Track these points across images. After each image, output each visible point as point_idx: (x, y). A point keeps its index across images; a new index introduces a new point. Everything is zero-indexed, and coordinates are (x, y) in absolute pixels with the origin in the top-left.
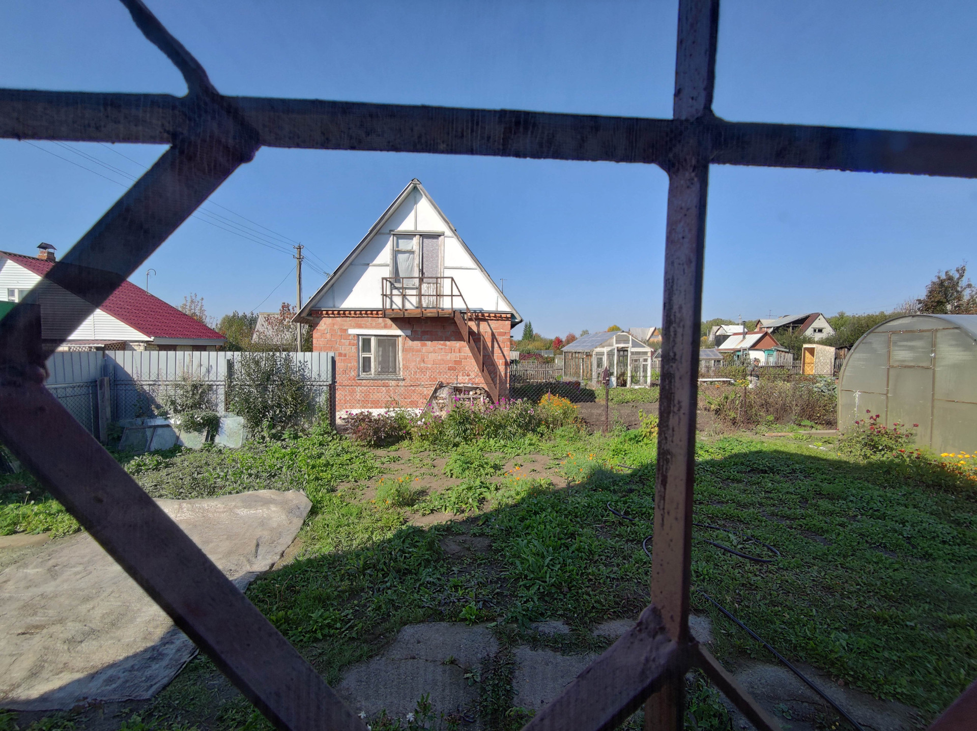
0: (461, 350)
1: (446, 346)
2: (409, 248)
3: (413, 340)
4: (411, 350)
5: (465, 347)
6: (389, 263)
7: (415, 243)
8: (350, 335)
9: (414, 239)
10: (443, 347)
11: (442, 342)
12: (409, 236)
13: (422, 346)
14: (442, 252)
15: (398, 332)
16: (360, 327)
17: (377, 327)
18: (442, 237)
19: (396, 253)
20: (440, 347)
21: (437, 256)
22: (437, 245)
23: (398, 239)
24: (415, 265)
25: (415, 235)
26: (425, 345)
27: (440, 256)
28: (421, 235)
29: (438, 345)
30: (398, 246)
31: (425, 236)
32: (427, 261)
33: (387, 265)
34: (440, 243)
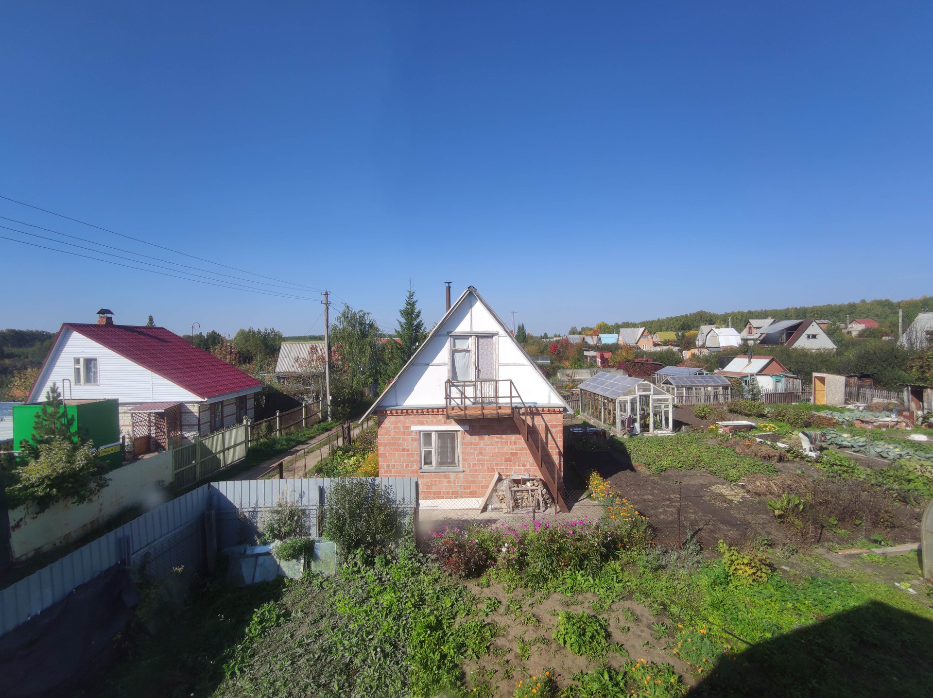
0: (517, 443)
1: (502, 439)
2: (465, 348)
3: (471, 434)
4: (470, 444)
5: (521, 439)
6: (447, 362)
7: (471, 343)
8: (412, 432)
9: (470, 339)
10: (499, 440)
11: (498, 436)
12: (465, 336)
13: (480, 439)
14: (497, 350)
15: (458, 427)
16: (421, 423)
17: (438, 423)
18: (496, 337)
19: (453, 352)
20: (497, 440)
21: (492, 354)
22: (492, 344)
23: (454, 340)
24: (472, 363)
25: (471, 336)
26: (483, 439)
27: (494, 354)
28: (476, 336)
29: (495, 438)
30: (454, 346)
31: (480, 336)
32: (482, 358)
33: (446, 365)
34: (494, 342)
